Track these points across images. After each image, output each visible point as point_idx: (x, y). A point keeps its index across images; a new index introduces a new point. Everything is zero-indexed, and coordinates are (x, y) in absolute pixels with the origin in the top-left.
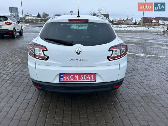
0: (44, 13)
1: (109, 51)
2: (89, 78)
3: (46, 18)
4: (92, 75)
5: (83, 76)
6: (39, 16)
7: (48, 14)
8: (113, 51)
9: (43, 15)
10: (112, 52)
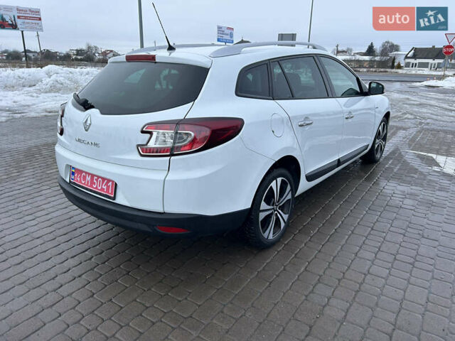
0: (388, 42)
1: (143, 132)
2: (105, 187)
3: (388, 56)
4: (110, 183)
5: (97, 180)
6: (371, 51)
7: (397, 46)
8: (151, 133)
9: (381, 49)
10: (148, 135)
